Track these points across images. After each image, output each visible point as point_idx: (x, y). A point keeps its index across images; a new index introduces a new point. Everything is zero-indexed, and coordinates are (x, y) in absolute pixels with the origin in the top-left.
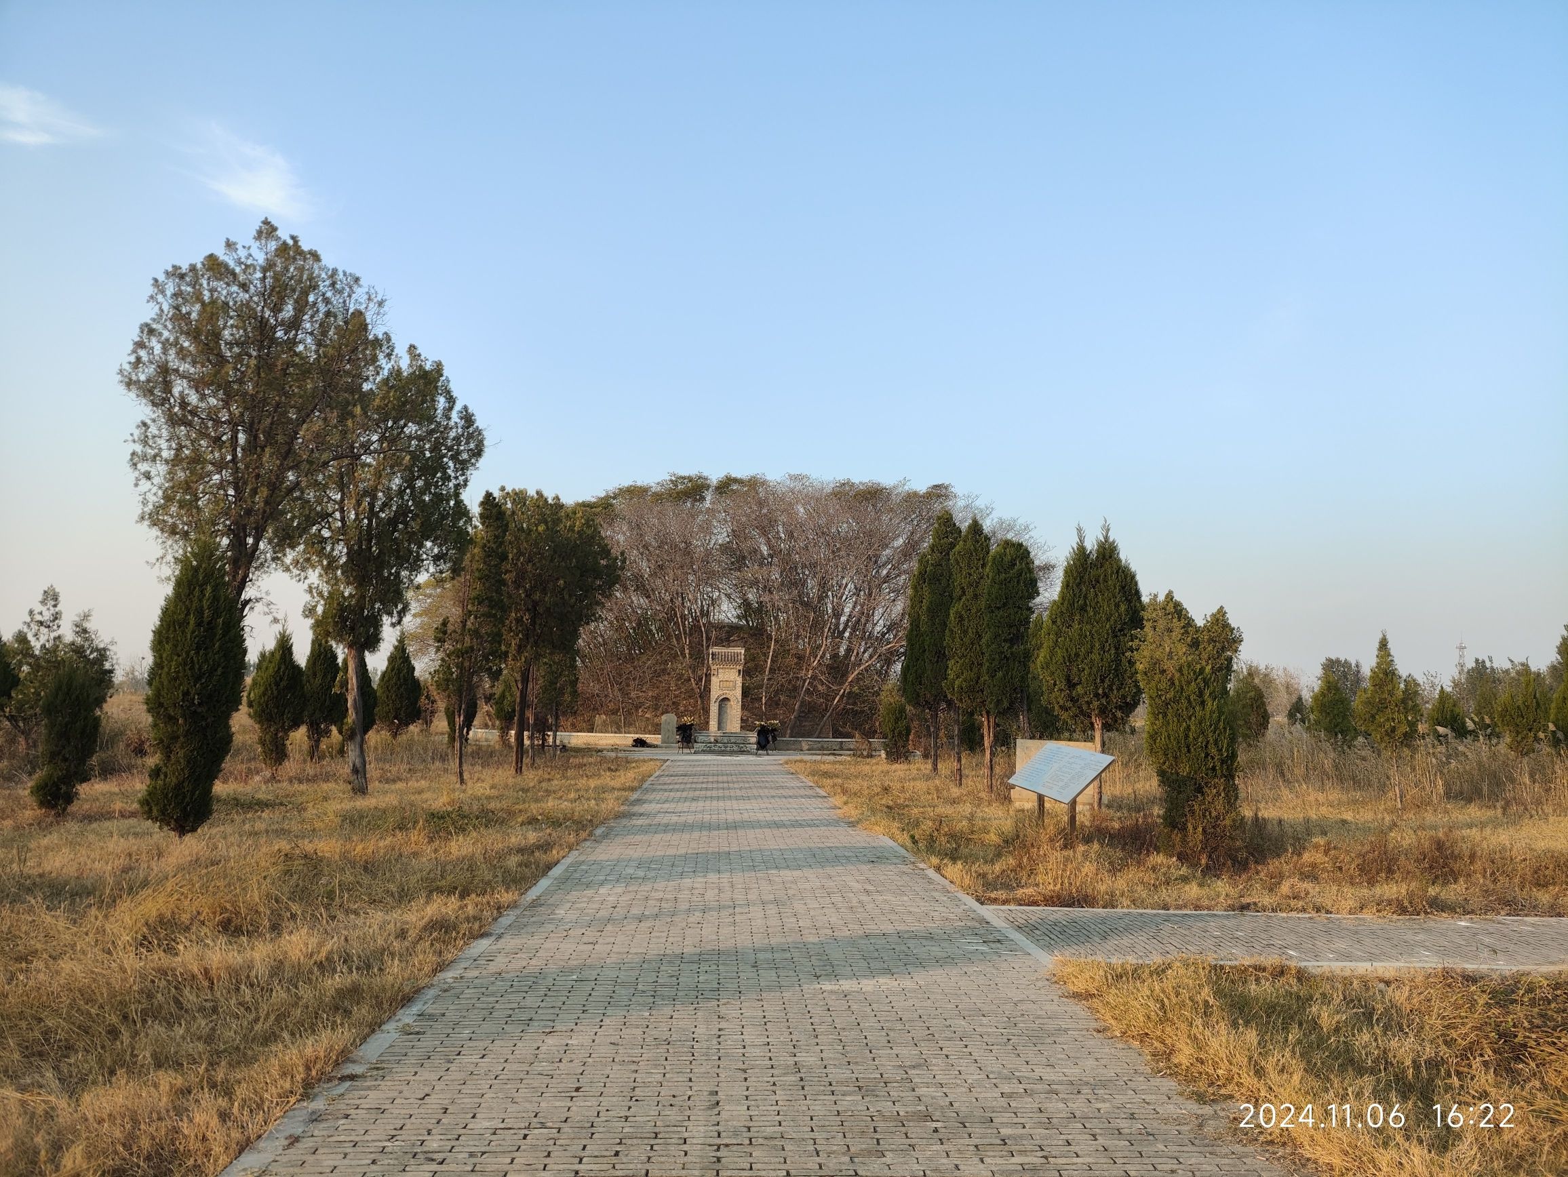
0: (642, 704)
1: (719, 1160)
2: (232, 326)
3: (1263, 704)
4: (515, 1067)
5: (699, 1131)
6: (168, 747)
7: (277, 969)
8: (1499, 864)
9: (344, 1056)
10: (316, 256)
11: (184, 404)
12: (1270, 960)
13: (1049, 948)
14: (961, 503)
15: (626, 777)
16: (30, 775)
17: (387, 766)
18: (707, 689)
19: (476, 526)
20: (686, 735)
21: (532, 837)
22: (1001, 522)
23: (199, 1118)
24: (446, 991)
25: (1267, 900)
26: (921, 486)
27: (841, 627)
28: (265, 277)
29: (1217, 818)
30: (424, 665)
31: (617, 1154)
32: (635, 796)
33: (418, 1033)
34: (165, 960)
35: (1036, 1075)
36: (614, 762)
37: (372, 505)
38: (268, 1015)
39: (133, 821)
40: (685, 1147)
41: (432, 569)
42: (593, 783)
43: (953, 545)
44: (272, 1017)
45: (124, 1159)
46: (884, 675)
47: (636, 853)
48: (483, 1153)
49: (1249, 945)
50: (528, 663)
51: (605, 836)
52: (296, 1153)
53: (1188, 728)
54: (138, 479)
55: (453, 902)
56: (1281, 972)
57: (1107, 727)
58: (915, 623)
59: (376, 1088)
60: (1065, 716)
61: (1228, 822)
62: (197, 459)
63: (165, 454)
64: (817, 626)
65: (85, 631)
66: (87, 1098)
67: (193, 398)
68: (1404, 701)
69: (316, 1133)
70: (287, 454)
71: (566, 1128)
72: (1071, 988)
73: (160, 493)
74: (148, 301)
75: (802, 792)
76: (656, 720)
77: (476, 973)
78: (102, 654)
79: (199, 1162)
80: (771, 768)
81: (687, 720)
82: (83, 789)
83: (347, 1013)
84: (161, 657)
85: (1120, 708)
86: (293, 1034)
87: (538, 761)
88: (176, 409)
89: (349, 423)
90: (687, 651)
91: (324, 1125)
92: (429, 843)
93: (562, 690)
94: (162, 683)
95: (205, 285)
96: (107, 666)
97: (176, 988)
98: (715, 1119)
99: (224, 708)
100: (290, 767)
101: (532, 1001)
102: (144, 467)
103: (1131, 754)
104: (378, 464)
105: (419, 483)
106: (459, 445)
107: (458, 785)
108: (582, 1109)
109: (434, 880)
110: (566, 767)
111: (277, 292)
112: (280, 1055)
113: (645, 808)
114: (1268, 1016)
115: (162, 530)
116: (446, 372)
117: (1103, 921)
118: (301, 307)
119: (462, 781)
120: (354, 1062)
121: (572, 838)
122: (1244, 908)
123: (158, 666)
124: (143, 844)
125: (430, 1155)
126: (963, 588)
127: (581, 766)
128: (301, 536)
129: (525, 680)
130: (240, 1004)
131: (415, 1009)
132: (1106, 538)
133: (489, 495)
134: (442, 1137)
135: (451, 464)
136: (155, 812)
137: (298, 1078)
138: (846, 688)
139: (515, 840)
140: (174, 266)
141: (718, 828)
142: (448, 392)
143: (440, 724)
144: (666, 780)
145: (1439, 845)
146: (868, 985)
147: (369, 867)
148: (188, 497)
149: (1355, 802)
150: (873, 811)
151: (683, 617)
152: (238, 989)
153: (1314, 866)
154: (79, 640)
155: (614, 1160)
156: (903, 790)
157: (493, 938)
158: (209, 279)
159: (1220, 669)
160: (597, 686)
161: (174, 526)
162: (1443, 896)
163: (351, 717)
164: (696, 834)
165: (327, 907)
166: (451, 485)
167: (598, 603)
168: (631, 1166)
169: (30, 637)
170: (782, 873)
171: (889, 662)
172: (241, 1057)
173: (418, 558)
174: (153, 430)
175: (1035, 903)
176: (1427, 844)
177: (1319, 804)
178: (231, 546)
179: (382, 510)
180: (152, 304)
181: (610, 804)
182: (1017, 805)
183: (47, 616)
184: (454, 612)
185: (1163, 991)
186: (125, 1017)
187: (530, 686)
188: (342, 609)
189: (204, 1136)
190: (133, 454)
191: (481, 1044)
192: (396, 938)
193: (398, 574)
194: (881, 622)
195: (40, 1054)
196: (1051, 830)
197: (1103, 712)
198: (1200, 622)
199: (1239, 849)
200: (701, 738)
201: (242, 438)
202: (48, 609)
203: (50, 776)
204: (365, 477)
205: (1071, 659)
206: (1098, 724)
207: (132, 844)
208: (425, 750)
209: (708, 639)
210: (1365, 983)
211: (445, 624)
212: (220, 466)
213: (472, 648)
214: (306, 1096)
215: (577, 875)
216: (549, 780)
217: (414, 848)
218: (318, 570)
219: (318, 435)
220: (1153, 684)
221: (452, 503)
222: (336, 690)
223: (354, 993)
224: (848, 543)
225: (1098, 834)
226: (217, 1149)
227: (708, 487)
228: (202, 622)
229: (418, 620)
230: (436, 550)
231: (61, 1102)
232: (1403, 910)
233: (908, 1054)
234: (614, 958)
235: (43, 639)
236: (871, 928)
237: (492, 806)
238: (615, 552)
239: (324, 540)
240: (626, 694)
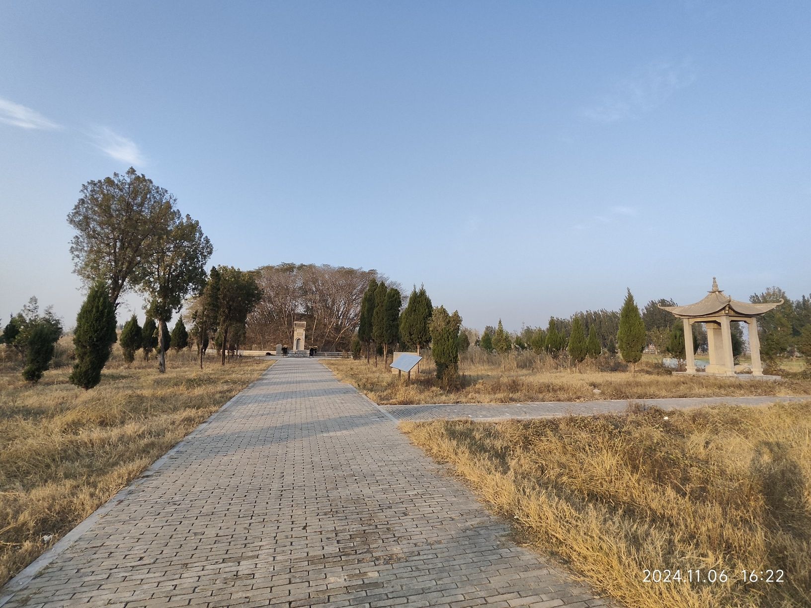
0: (270, 341)
1: (282, 495)
2: (115, 204)
3: (468, 340)
4: (212, 468)
5: (276, 486)
6: (82, 357)
7: (121, 439)
8: (530, 387)
9: (145, 469)
10: (151, 182)
11: (94, 231)
12: (464, 418)
13: (398, 418)
14: (379, 276)
15: (262, 366)
16: (23, 367)
17: (174, 363)
18: (293, 335)
19: (208, 278)
20: (285, 351)
21: (226, 387)
22: (392, 282)
23: (81, 496)
24: (188, 443)
25: (464, 400)
26: (366, 269)
27: (339, 315)
28: (130, 187)
29: (452, 375)
30: (189, 327)
31: (246, 496)
32: (265, 372)
33: (176, 458)
34: (74, 438)
35: (389, 459)
36: (258, 361)
37: (170, 270)
38: (115, 455)
39: (67, 385)
40: (270, 492)
41: (192, 293)
42: (250, 368)
43: (375, 289)
44: (117, 456)
45: (48, 514)
46: (353, 331)
47: (263, 392)
48: (196, 500)
49: (458, 414)
50: (227, 327)
51: (252, 387)
52: (120, 507)
53: (444, 348)
54: (73, 257)
55: (194, 411)
56: (466, 422)
57: (421, 348)
58: (363, 315)
59: (157, 479)
60: (409, 344)
61: (455, 376)
62: (99, 251)
63: (86, 249)
64: (331, 315)
65: (50, 313)
66: (34, 491)
67: (99, 229)
68: (505, 339)
69: (130, 498)
70: (137, 251)
71: (228, 488)
72: (404, 431)
73: (83, 263)
74: (80, 192)
75: (324, 370)
76: (275, 346)
77: (200, 436)
78: (58, 322)
79: (80, 513)
80: (314, 362)
81: (285, 346)
82: (45, 373)
83: (149, 452)
84: (80, 324)
85: (425, 342)
86: (125, 462)
87: (230, 361)
88: (91, 232)
89: (161, 241)
90: (286, 323)
91: (134, 495)
92: (187, 390)
93: (240, 336)
94: (80, 333)
95: (105, 188)
96: (60, 326)
97: (77, 448)
98: (282, 482)
99: (107, 342)
100: (135, 363)
101: (220, 445)
102: (76, 253)
103: (430, 356)
104: (173, 256)
105: (188, 263)
106: (203, 250)
107: (200, 369)
108: (234, 481)
109: (187, 403)
110: (241, 363)
111: (135, 193)
112: (119, 470)
113: (268, 377)
114: (461, 436)
115: (83, 277)
116: (200, 224)
117: (416, 409)
118: (144, 199)
119: (202, 368)
120: (149, 470)
121: (240, 388)
122: (458, 402)
123: (79, 327)
124: (70, 393)
125: (174, 503)
126: (378, 304)
127: (246, 362)
128: (142, 281)
129: (226, 332)
130: (105, 452)
131: (176, 449)
132: (422, 288)
133: (214, 267)
134: (181, 495)
135: (200, 256)
136: (76, 381)
137: (125, 478)
138: (339, 336)
139: (219, 389)
140: (91, 181)
141: (293, 383)
142: (201, 231)
143: (195, 347)
144: (277, 367)
145: (514, 382)
146: (339, 434)
147: (163, 399)
148: (95, 265)
149: (492, 369)
150: (347, 376)
151: (285, 311)
152: (104, 447)
153: (479, 389)
154: (47, 317)
155: (244, 498)
156: (357, 369)
157: (207, 423)
158: (107, 186)
159: (456, 329)
160: (253, 335)
161: (89, 275)
162: (514, 397)
163: (160, 345)
164: (285, 386)
165: (145, 414)
166: (200, 264)
167: (254, 306)
168: (250, 500)
169: (24, 315)
170: (314, 398)
171: (355, 327)
172: (102, 472)
173: (187, 289)
174: (81, 239)
175: (395, 404)
176: (510, 382)
177: (482, 370)
178: (112, 283)
179: (173, 272)
180: (82, 193)
181: (255, 375)
182: (393, 373)
183: (32, 307)
184: (200, 309)
185: (430, 430)
186: (54, 460)
187: (228, 334)
188: (157, 306)
189: (83, 503)
190: (72, 247)
191: (200, 461)
192: (171, 425)
193: (179, 295)
194: (353, 314)
195: (15, 476)
196: (402, 381)
197: (420, 343)
198: (450, 315)
199: (458, 385)
200: (290, 352)
201: (118, 244)
202: (33, 305)
203: (31, 368)
204: (167, 260)
205: (412, 326)
206: (418, 347)
207: (65, 393)
208: (189, 357)
209: (294, 319)
210: (490, 424)
211: (196, 312)
212: (109, 254)
213: (206, 321)
214: (127, 485)
215: (241, 401)
216: (234, 367)
217: (181, 392)
218: (149, 292)
219: (149, 244)
220: (434, 334)
221: (200, 270)
222: (154, 336)
223: (152, 445)
224: (342, 287)
225: (418, 382)
226: (87, 508)
227: (295, 267)
228: (98, 311)
229: (188, 311)
230: (193, 287)
231: (23, 494)
232: (502, 402)
233: (350, 455)
234: (251, 429)
235: (30, 316)
236: (342, 415)
237: (212, 377)
238: (260, 288)
239: (151, 282)
240: (264, 337)
